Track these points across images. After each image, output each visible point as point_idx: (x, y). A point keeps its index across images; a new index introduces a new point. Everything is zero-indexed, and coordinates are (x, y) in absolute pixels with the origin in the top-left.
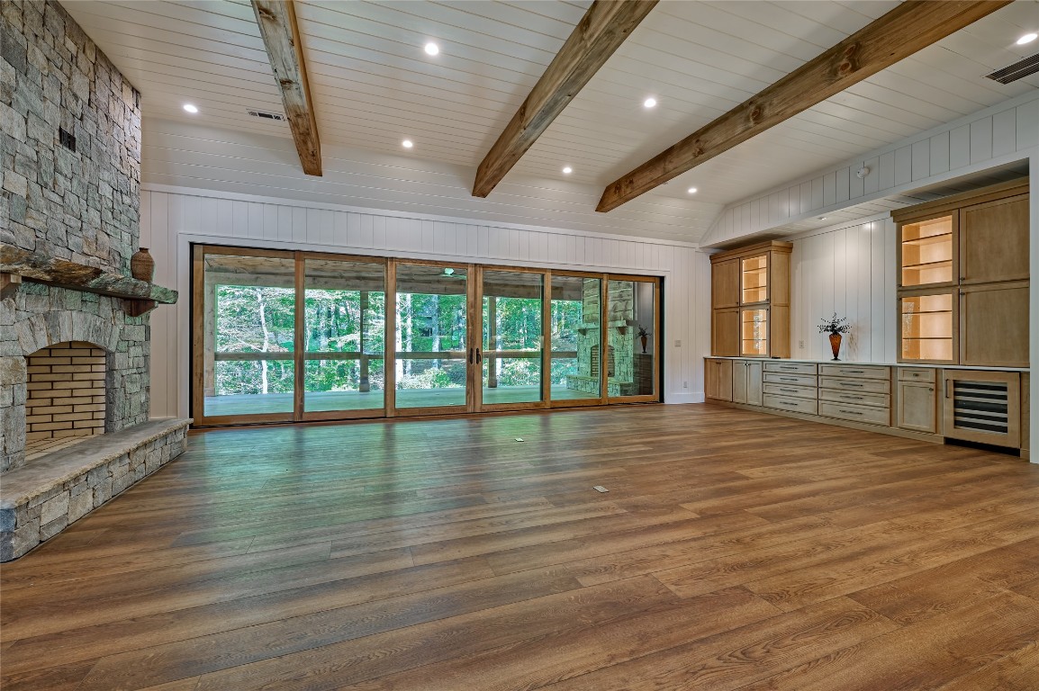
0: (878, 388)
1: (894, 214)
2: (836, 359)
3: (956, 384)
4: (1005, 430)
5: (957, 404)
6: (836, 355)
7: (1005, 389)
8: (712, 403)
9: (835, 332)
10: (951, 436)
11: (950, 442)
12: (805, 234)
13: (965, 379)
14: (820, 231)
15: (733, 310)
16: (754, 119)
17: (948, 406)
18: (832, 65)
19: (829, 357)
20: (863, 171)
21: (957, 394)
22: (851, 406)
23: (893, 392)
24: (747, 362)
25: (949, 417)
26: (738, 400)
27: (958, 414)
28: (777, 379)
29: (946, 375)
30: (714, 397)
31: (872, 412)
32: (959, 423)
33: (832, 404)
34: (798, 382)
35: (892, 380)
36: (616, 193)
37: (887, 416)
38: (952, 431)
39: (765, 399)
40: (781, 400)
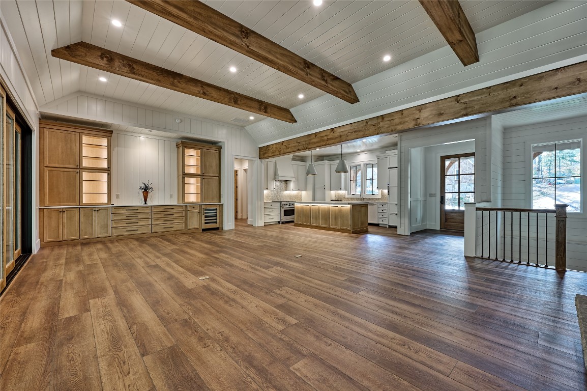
0: (180, 215)
1: (183, 142)
2: (146, 204)
3: (205, 210)
4: (216, 222)
5: (206, 217)
6: (146, 201)
7: (216, 210)
9: (146, 190)
10: (204, 228)
11: (203, 230)
13: (207, 208)
15: (71, 170)
17: (203, 218)
19: (142, 204)
20: (179, 120)
21: (205, 213)
22: (168, 224)
23: (186, 215)
24: (96, 209)
25: (203, 222)
26: (86, 237)
27: (205, 220)
28: (124, 217)
29: (203, 207)
30: (58, 239)
31: (178, 225)
32: (206, 223)
33: (159, 226)
34: (139, 217)
35: (186, 211)
36: (102, 58)
37: (184, 225)
38: (204, 226)
39: (114, 231)
40: (126, 229)
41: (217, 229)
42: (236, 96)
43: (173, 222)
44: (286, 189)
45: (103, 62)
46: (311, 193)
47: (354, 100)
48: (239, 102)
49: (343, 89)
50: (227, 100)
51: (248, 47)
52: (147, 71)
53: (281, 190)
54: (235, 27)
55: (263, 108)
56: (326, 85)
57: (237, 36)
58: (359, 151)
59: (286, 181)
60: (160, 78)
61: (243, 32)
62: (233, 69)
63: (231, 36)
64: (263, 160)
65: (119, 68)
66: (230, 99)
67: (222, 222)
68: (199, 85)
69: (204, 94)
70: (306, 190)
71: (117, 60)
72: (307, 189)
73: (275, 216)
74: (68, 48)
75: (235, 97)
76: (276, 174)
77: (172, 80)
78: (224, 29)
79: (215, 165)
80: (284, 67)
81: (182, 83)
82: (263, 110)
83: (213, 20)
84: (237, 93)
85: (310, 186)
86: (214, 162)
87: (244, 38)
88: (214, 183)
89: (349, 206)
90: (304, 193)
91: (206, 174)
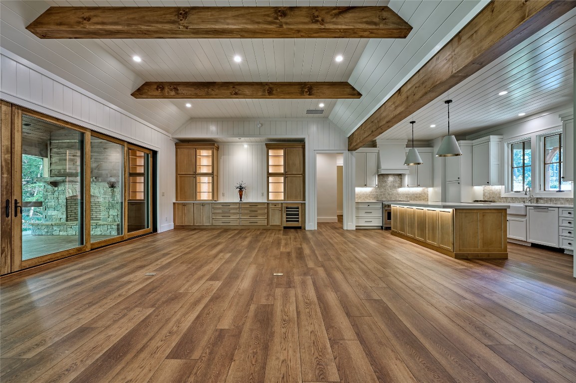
0: (263, 211)
1: (266, 145)
2: (241, 201)
3: (287, 208)
4: (298, 221)
5: (287, 215)
6: (241, 199)
7: (298, 208)
8: (178, 228)
9: (241, 189)
10: (285, 226)
11: (285, 228)
12: (225, 143)
13: (289, 206)
14: (234, 144)
15: (191, 176)
16: (268, 93)
17: (285, 216)
18: (302, 88)
19: (237, 200)
20: (260, 125)
21: (287, 211)
22: (253, 220)
23: (268, 213)
24: (203, 204)
25: (285, 219)
26: (197, 224)
27: (287, 218)
28: (220, 211)
29: (284, 205)
30: (181, 224)
31: (261, 221)
32: (287, 221)
33: (245, 220)
34: (231, 212)
35: (268, 208)
36: (157, 90)
37: (266, 222)
38: (285, 224)
39: (214, 221)
40: (222, 221)
41: (300, 228)
42: (271, 86)
43: (257, 218)
44: (401, 186)
45: (158, 93)
46: (438, 189)
47: (402, 29)
48: (274, 92)
49: (364, 20)
50: (260, 93)
51: (187, 28)
52: (187, 89)
53: (395, 187)
54: (170, 14)
55: (306, 90)
56: (323, 27)
57: (174, 22)
58: (522, 114)
59: (400, 175)
60: (198, 91)
61: (181, 14)
62: (238, 59)
63: (166, 25)
64: (354, 152)
65: (168, 92)
66: (264, 91)
67: (304, 221)
68: (231, 86)
69: (236, 94)
70: (432, 186)
71: (166, 88)
72: (435, 184)
73: (375, 220)
74: (139, 90)
75: (269, 88)
76: (378, 167)
77: (206, 90)
78: (158, 22)
79: (298, 162)
80: (242, 30)
81: (215, 90)
82: (307, 92)
83: (147, 18)
84: (271, 83)
85: (438, 180)
86: (298, 160)
87: (181, 20)
88: (299, 181)
89: (451, 210)
90: (430, 190)
91: (289, 173)
